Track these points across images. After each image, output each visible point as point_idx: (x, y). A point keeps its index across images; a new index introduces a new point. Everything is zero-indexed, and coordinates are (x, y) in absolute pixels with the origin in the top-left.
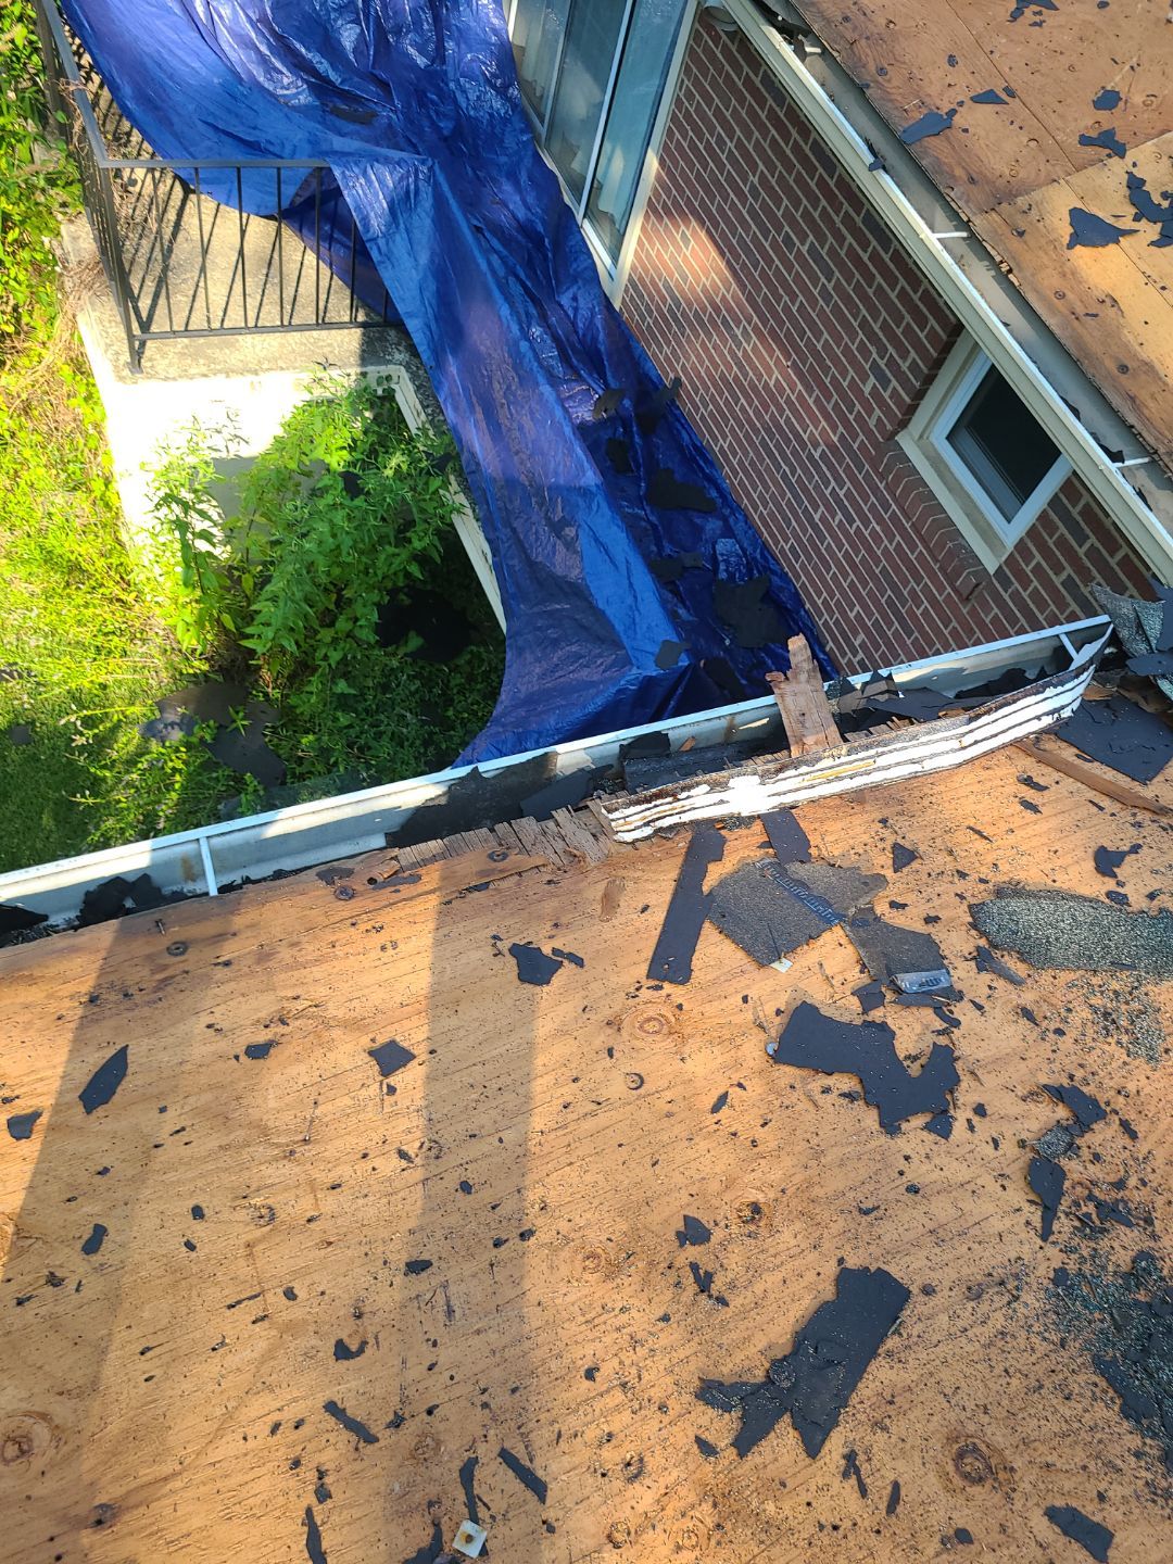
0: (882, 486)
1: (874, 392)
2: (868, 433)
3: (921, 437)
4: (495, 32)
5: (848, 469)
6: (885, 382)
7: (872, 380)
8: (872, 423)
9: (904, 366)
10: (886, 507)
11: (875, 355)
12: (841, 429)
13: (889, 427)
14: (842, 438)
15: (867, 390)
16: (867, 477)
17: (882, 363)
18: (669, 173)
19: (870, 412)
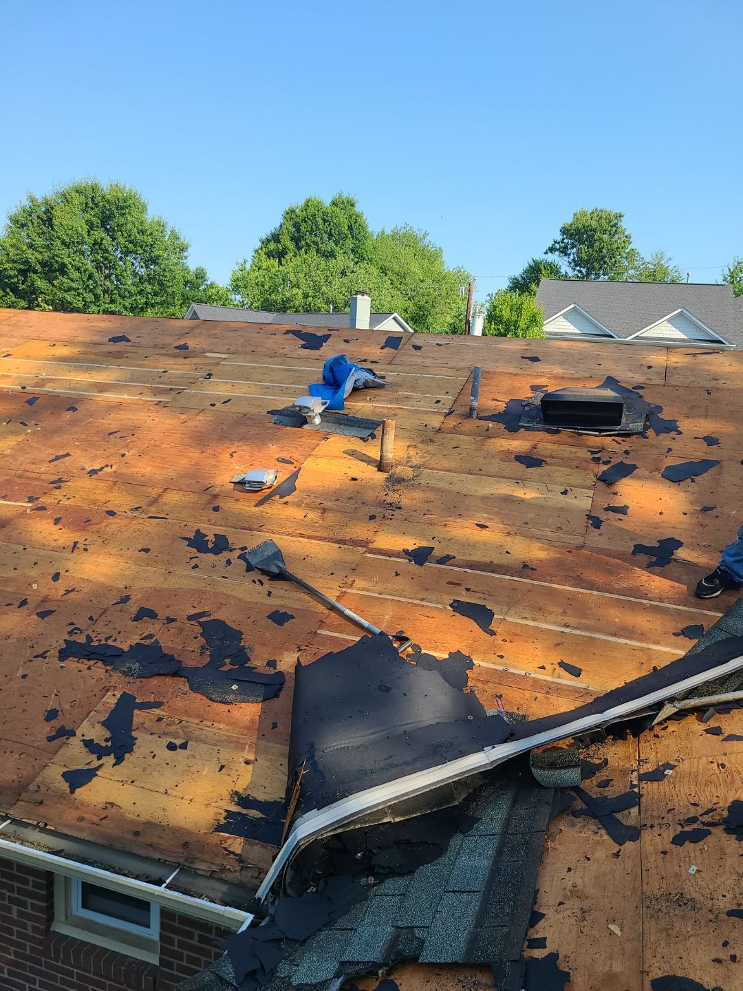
0: (60, 964)
1: (20, 914)
2: (32, 939)
3: (66, 917)
5: (32, 970)
6: (23, 904)
7: (15, 908)
8: (30, 932)
9: (30, 888)
10: (71, 974)
11: (8, 894)
12: (12, 949)
13: (42, 927)
14: (16, 954)
15: (15, 916)
16: (47, 966)
17: (15, 895)
19: (24, 926)
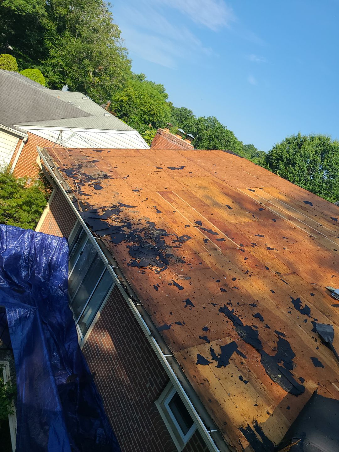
0: (149, 417)
1: (149, 387)
2: (147, 399)
3: (161, 403)
4: (65, 277)
5: (140, 410)
6: (152, 385)
7: (149, 384)
8: (148, 396)
9: (158, 382)
10: (150, 425)
11: (150, 377)
12: (139, 397)
13: (153, 399)
14: (139, 399)
15: (147, 386)
16: (145, 413)
17: (152, 379)
18: (102, 318)
19: (148, 393)
